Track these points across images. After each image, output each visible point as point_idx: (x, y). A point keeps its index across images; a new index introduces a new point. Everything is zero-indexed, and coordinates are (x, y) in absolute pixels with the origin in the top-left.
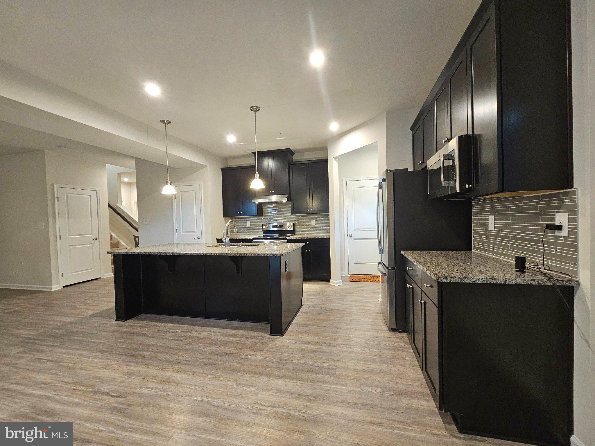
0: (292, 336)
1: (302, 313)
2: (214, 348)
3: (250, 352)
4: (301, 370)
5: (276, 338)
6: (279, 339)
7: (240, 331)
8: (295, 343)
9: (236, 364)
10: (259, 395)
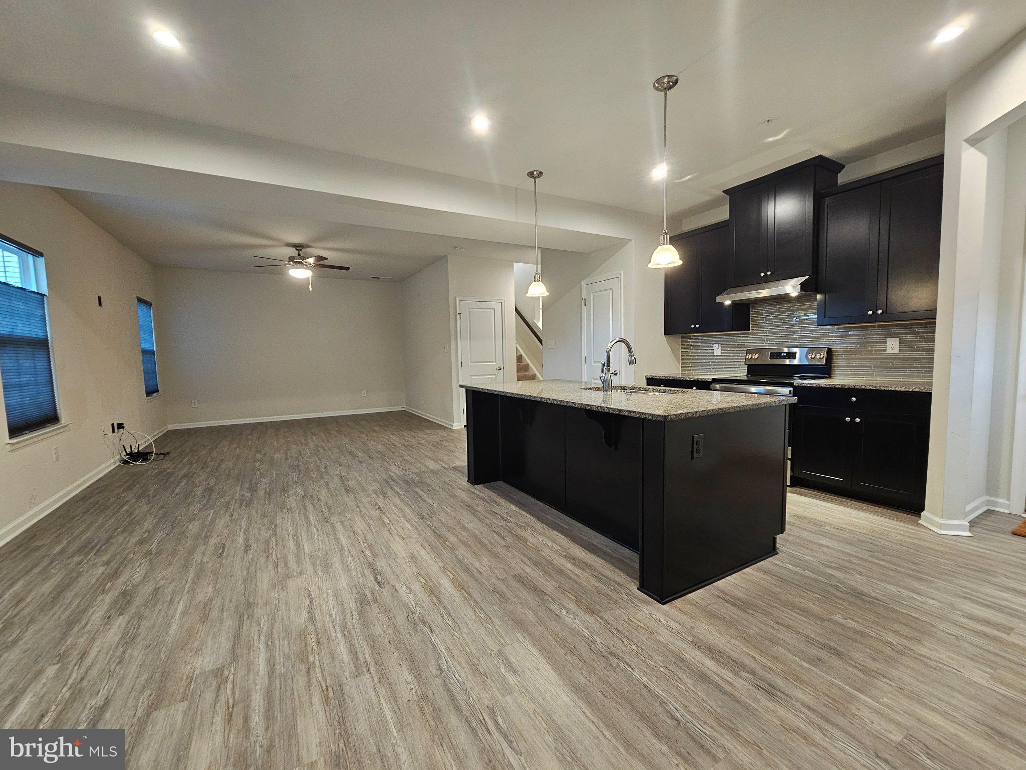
0: (685, 613)
1: (760, 570)
2: (528, 570)
3: (572, 606)
4: (630, 702)
5: (644, 602)
6: (649, 608)
7: (596, 558)
8: (677, 634)
9: (531, 616)
10: (508, 698)
